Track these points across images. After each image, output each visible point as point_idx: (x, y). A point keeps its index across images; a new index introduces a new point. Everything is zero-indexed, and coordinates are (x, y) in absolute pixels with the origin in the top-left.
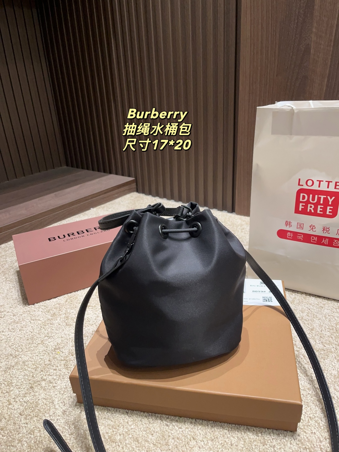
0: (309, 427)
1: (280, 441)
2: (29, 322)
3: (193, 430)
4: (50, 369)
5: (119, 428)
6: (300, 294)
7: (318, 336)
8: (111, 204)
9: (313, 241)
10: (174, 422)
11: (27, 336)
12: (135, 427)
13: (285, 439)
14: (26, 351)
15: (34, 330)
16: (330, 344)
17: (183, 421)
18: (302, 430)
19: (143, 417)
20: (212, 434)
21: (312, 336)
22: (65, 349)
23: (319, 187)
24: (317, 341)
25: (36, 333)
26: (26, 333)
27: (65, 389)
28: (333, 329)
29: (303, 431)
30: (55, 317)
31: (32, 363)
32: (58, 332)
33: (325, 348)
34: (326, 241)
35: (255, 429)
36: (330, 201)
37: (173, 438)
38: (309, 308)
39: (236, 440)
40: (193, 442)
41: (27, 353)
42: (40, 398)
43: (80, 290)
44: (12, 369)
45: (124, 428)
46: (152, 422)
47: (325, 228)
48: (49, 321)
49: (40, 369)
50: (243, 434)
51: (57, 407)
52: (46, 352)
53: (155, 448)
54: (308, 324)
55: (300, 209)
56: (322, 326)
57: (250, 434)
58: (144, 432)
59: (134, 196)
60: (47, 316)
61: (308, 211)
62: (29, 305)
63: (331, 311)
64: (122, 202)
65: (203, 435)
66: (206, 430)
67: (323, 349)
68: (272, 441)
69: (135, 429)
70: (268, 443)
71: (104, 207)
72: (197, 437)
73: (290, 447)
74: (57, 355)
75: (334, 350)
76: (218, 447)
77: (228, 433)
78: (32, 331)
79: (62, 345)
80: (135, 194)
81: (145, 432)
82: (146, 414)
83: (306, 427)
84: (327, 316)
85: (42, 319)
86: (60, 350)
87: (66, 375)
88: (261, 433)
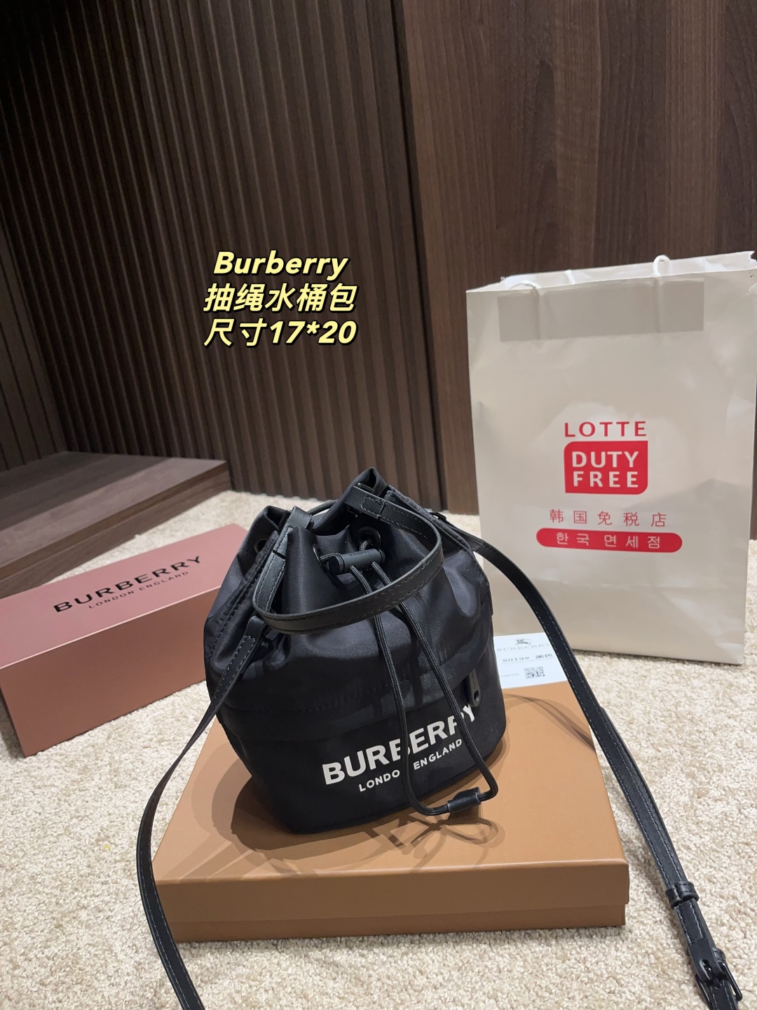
0: (649, 912)
1: (596, 947)
2: (32, 794)
3: (418, 956)
4: (94, 883)
5: (262, 977)
6: (598, 656)
7: (643, 732)
8: (179, 521)
9: (609, 543)
10: (377, 948)
11: (31, 822)
12: (295, 970)
13: (604, 942)
14: (34, 855)
15: (43, 808)
16: (669, 744)
17: (395, 941)
18: (635, 921)
19: (311, 947)
20: (458, 957)
21: (631, 735)
22: (120, 837)
23: (606, 434)
24: (643, 744)
25: (49, 813)
26: (28, 816)
27: (133, 919)
28: (670, 716)
29: (638, 922)
30: (89, 774)
31: (51, 876)
32: (98, 804)
33: (660, 754)
34: (634, 542)
35: (542, 932)
36: (631, 460)
37: (379, 980)
38: (620, 681)
39: (506, 961)
40: (422, 979)
41: (35, 857)
42: (81, 944)
43: (137, 710)
44: (9, 893)
45: (273, 976)
46: (330, 955)
47: (628, 515)
48: (75, 784)
49: (70, 886)
50: (520, 945)
51: (121, 957)
52: (79, 850)
53: (343, 1005)
54: (622, 713)
55: (576, 484)
56: (649, 712)
57: (534, 944)
58: (316, 978)
59: (227, 499)
60: (68, 774)
61: (592, 485)
62: (25, 757)
63: (664, 681)
64: (203, 514)
65: (440, 962)
66: (445, 951)
67: (656, 757)
68: (579, 950)
69: (296, 974)
70: (573, 957)
71: (163, 530)
72: (427, 969)
73: (616, 956)
74: (105, 853)
75: (679, 756)
76: (474, 980)
77: (489, 949)
78: (41, 811)
79: (112, 830)
80: (229, 496)
81: (319, 977)
82: (316, 942)
83: (642, 913)
84: (657, 693)
85: (60, 781)
86: (109, 842)
87: (130, 890)
88: (556, 938)
